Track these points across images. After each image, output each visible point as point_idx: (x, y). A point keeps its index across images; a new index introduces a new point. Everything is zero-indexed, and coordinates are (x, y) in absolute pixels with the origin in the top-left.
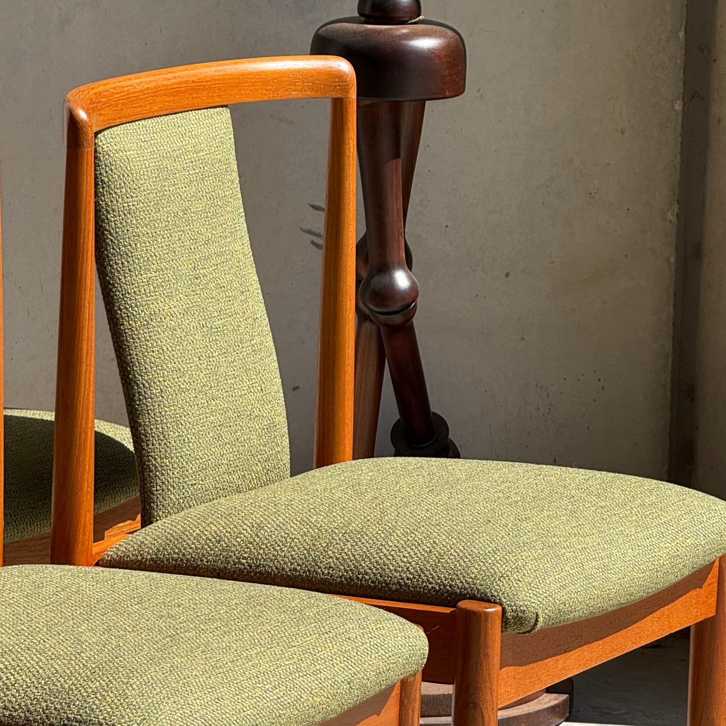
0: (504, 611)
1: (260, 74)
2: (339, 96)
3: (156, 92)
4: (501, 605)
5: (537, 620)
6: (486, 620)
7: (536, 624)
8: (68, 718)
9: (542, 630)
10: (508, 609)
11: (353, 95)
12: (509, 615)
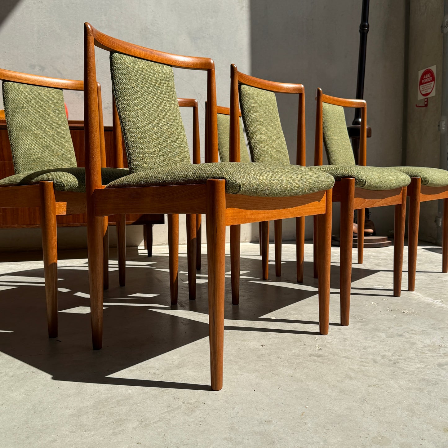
0: (422, 179)
1: (348, 101)
2: (363, 107)
3: (331, 99)
4: (421, 177)
5: (429, 181)
6: (418, 180)
7: (428, 182)
8: (336, 175)
9: (430, 183)
10: (423, 178)
11: (366, 107)
12: (423, 179)
